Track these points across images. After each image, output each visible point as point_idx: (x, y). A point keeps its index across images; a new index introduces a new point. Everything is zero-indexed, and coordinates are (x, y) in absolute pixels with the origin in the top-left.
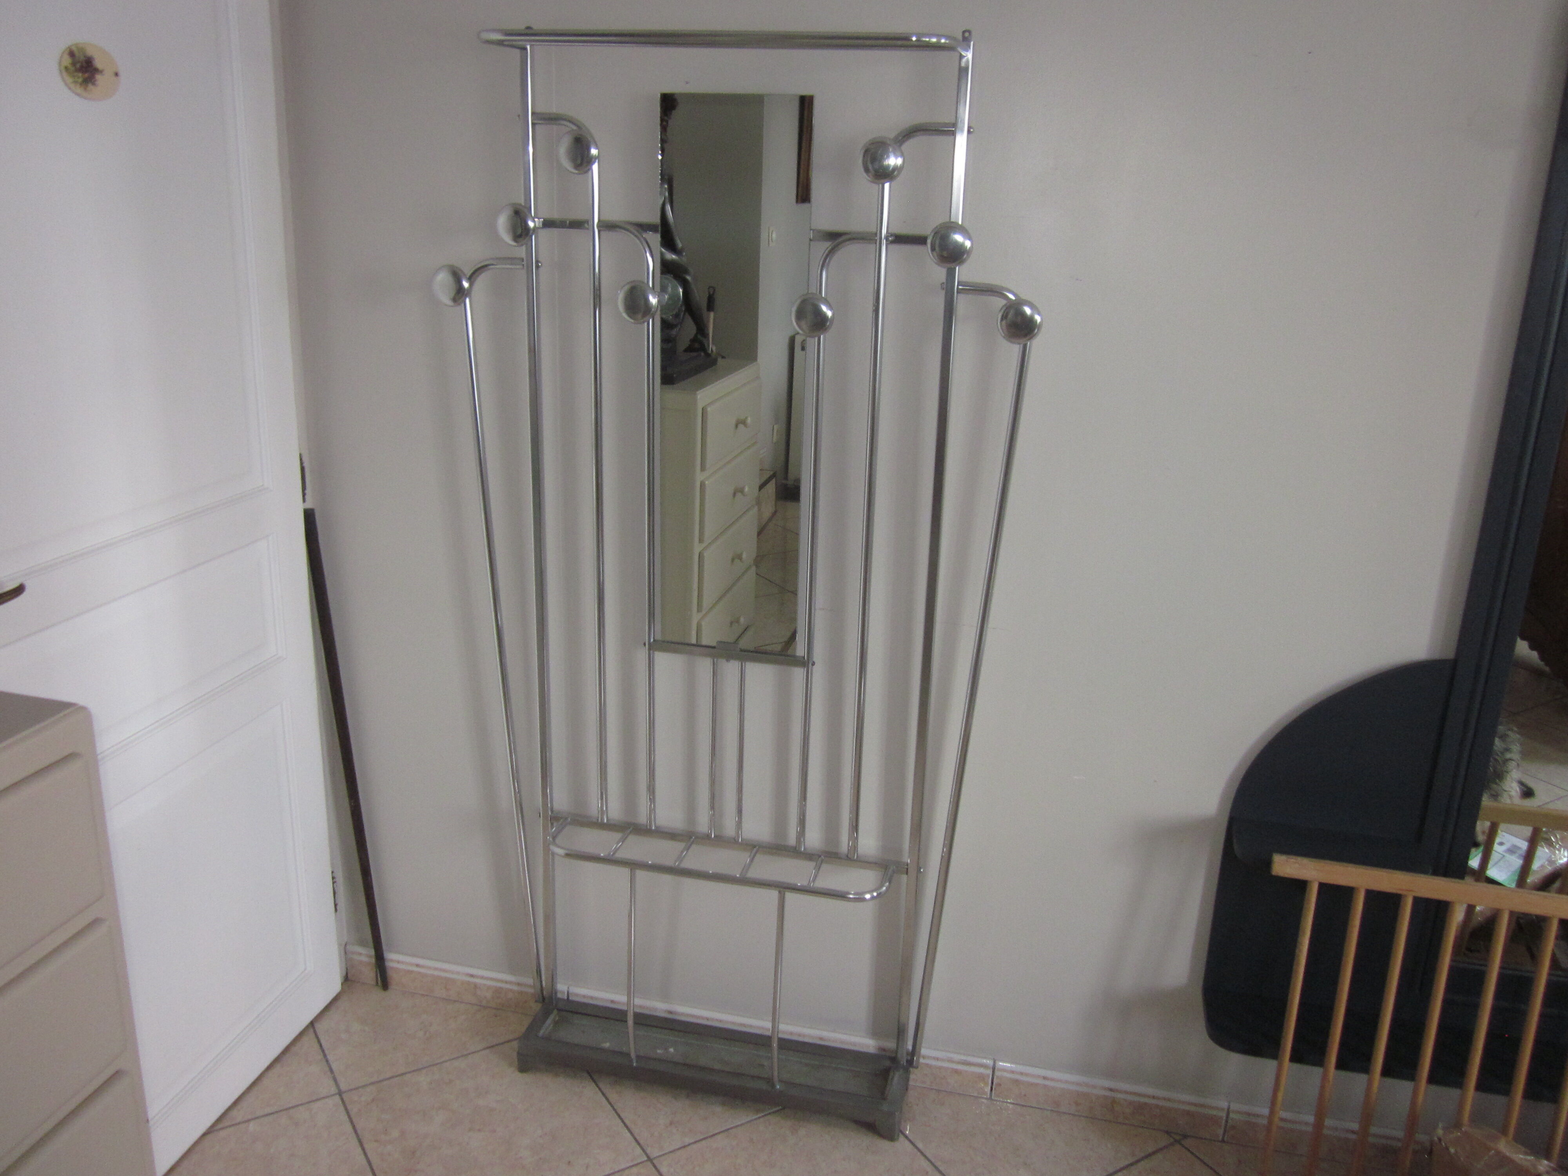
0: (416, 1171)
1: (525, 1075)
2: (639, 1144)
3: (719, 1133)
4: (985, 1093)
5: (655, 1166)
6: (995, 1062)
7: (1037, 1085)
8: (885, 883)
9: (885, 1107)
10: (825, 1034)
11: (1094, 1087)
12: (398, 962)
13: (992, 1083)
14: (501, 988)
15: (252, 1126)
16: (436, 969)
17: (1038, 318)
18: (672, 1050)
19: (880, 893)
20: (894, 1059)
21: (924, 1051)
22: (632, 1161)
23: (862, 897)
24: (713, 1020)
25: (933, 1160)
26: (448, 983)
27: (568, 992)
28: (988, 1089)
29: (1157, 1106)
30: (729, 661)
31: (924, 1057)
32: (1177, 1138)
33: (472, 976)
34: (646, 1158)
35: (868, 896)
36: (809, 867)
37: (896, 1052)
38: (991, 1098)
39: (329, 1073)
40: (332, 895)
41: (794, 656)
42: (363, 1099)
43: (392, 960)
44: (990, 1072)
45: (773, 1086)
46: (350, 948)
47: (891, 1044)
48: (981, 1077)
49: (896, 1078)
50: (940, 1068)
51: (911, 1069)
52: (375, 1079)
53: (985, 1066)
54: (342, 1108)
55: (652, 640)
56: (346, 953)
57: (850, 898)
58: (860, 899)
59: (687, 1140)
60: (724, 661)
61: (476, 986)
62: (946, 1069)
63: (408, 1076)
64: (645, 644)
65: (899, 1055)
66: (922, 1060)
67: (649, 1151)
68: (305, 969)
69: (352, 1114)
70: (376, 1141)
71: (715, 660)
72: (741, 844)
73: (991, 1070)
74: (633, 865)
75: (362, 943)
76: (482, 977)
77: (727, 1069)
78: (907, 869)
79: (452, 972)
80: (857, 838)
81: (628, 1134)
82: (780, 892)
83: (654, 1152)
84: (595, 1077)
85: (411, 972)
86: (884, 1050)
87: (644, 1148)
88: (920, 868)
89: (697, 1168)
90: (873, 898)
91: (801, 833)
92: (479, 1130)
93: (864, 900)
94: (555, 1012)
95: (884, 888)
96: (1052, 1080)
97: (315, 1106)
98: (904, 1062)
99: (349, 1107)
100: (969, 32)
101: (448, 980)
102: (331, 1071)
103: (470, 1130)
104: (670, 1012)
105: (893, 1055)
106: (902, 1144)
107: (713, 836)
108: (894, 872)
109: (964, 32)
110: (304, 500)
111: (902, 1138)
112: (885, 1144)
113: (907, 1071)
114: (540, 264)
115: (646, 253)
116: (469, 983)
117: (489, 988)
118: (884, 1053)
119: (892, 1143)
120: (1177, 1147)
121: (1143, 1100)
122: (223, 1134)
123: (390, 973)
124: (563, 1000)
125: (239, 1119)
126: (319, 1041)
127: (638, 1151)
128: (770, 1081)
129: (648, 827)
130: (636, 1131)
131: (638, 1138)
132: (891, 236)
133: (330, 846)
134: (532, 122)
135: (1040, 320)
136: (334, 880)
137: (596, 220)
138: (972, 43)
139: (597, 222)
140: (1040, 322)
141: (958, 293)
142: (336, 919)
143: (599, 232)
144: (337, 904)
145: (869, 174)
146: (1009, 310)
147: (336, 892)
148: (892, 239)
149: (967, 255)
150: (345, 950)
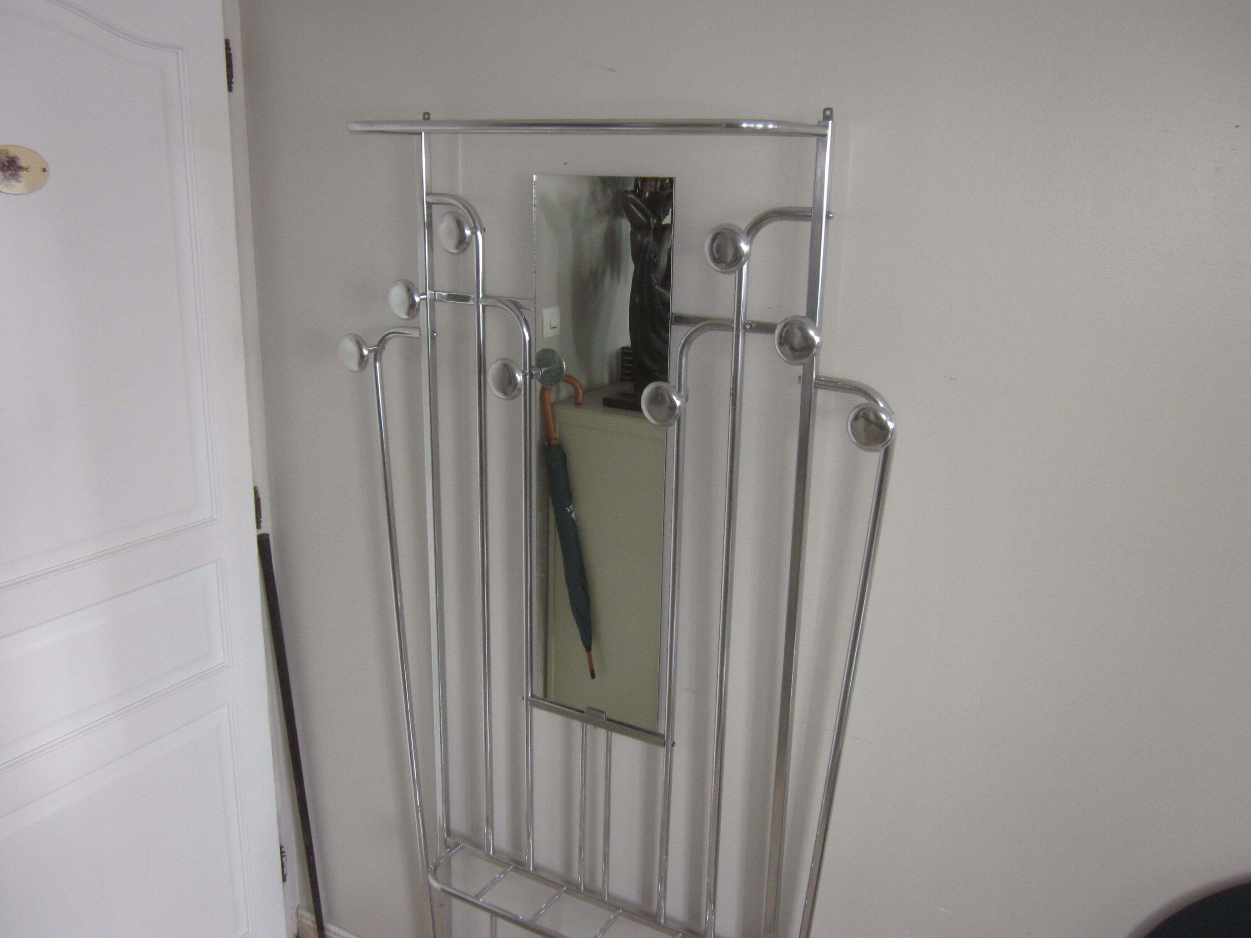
17: (891, 425)
30: (597, 728)
40: (280, 867)
41: (656, 734)
43: (330, 931)
46: (301, 911)
55: (529, 694)
60: (592, 727)
64: (523, 699)
68: (248, 932)
71: (584, 724)
72: (607, 903)
74: (493, 913)
100: (831, 109)
107: (583, 888)
109: (825, 110)
110: (259, 526)
114: (435, 335)
115: (523, 329)
129: (527, 868)
132: (750, 324)
133: (279, 824)
134: (427, 202)
135: (892, 427)
136: (283, 854)
137: (481, 296)
138: (830, 122)
139: (482, 298)
140: (893, 429)
141: (815, 387)
142: (284, 887)
143: (484, 307)
144: (286, 875)
145: (716, 264)
146: (861, 414)
147: (285, 865)
148: (751, 327)
149: (816, 350)
150: (297, 912)
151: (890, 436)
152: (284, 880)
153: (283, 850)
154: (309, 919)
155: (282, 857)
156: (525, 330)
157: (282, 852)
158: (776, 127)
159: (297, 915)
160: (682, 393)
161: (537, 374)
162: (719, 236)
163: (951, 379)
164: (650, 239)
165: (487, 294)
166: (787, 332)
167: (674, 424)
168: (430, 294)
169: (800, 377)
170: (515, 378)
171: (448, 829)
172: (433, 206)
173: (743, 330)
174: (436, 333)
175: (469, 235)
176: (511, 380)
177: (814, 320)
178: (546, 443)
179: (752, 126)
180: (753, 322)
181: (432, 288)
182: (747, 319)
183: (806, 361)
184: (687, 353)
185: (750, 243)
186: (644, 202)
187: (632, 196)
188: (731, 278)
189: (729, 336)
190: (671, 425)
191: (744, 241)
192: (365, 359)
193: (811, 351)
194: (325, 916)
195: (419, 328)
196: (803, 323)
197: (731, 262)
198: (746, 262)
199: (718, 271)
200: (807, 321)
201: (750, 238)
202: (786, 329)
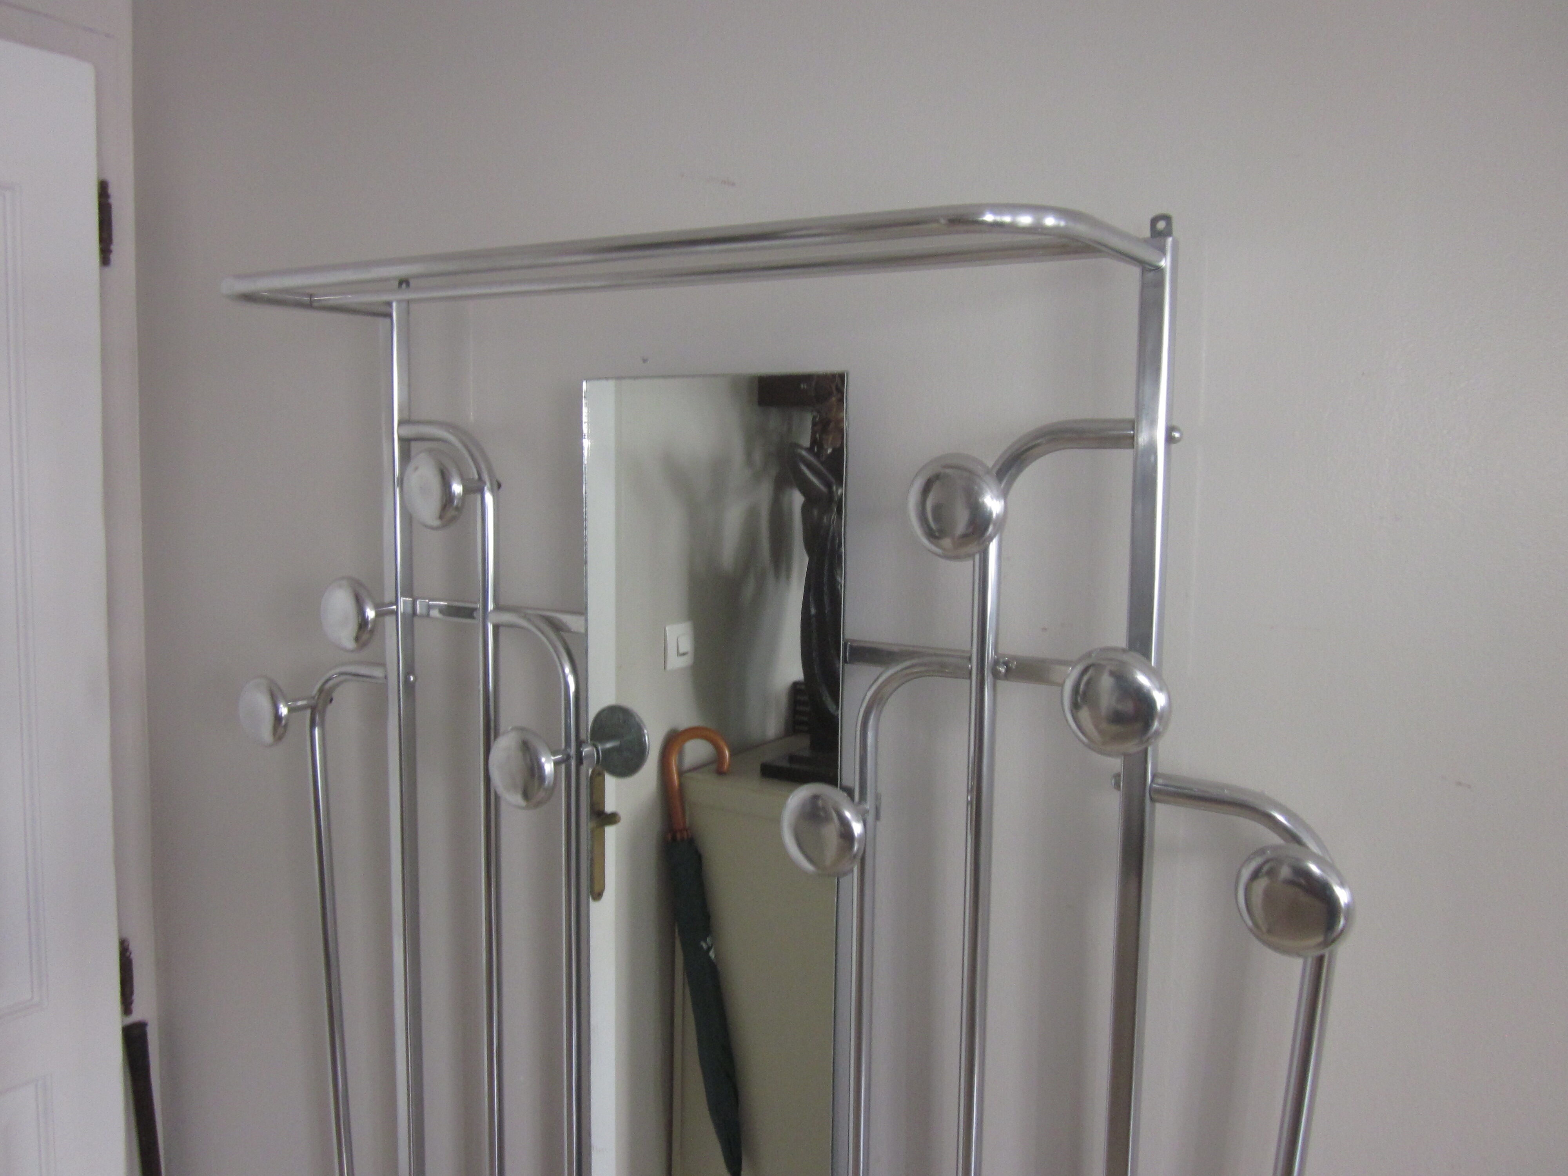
17: (1342, 895)
109: (1154, 221)
110: (127, 1010)
114: (412, 678)
115: (563, 667)
132: (1006, 664)
134: (400, 439)
135: (1346, 901)
137: (491, 606)
138: (1170, 240)
139: (491, 611)
140: (1348, 906)
141: (1152, 799)
143: (496, 628)
145: (932, 539)
146: (1266, 868)
148: (1008, 670)
149: (1160, 723)
151: (1342, 922)
156: (567, 670)
158: (1062, 224)
160: (869, 805)
161: (590, 756)
162: (938, 483)
163: (1459, 784)
164: (833, 517)
165: (502, 603)
166: (1088, 683)
167: (852, 871)
168: (405, 602)
169: (1117, 776)
170: (541, 768)
172: (413, 444)
173: (991, 676)
174: (414, 675)
175: (459, 494)
176: (534, 770)
177: (1147, 655)
178: (669, 837)
179: (1007, 219)
180: (1014, 658)
181: (409, 591)
182: (1000, 651)
183: (1132, 747)
184: (878, 721)
185: (1004, 494)
186: (822, 463)
187: (804, 453)
188: (965, 569)
189: (964, 688)
190: (845, 874)
191: (992, 491)
192: (284, 722)
193: (1147, 725)
195: (382, 665)
196: (1122, 663)
197: (964, 536)
198: (994, 536)
199: (939, 556)
200: (1131, 658)
201: (1003, 485)
202: (1085, 678)
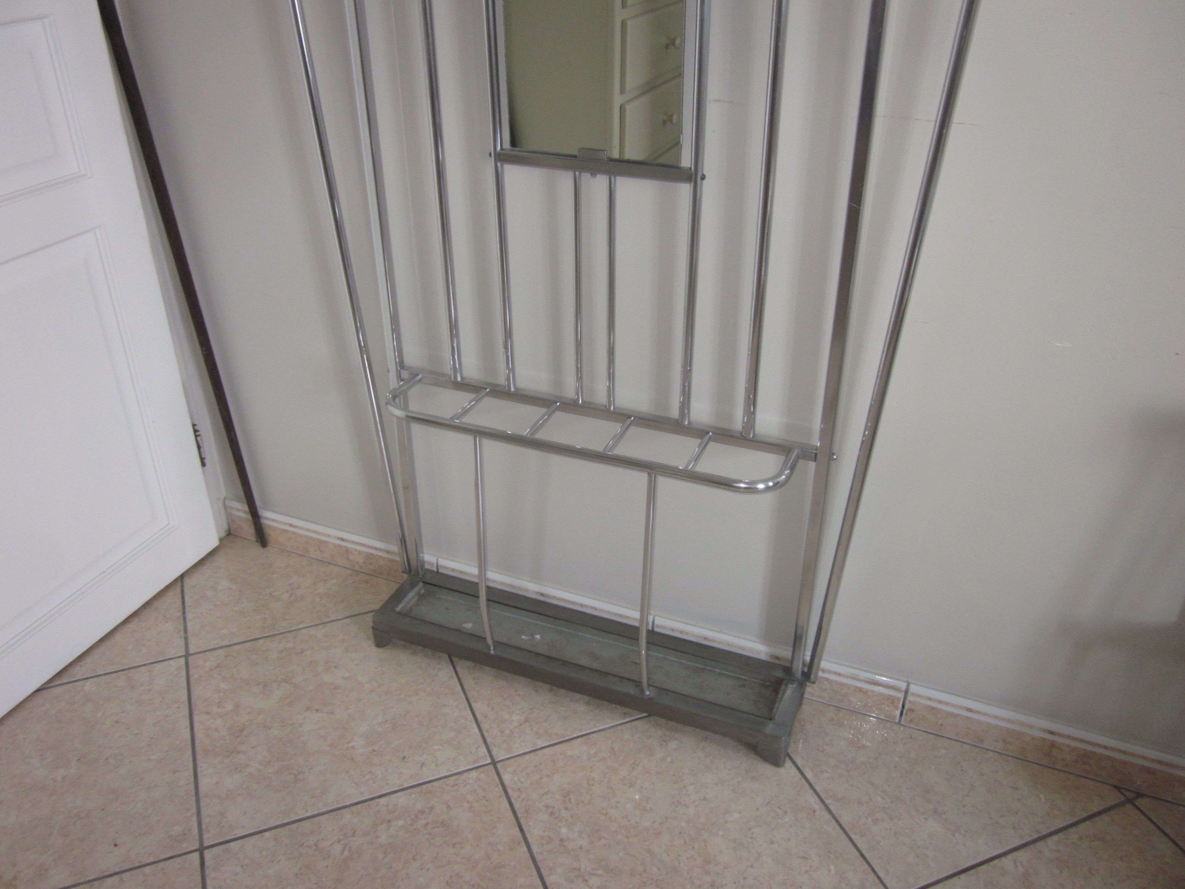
0: (238, 752)
1: (381, 650)
2: (485, 742)
3: (578, 737)
4: (894, 718)
5: (498, 773)
6: (908, 686)
7: (956, 716)
8: (785, 470)
9: (770, 728)
10: (710, 634)
11: (1030, 727)
12: (273, 520)
13: (903, 707)
14: (372, 554)
15: (88, 686)
16: (308, 530)
18: (538, 637)
19: (778, 483)
20: (788, 670)
21: (824, 664)
22: (474, 762)
23: (753, 486)
24: (586, 606)
25: (823, 796)
26: (321, 545)
27: (437, 564)
28: (898, 713)
29: (1109, 758)
30: (595, 176)
31: (823, 671)
32: (1130, 795)
33: (342, 539)
34: (489, 761)
35: (761, 486)
36: (692, 444)
37: (792, 661)
38: (899, 723)
39: (182, 632)
40: (196, 448)
41: (678, 168)
42: (208, 664)
43: (266, 518)
44: (901, 696)
45: (642, 691)
46: (228, 503)
47: (786, 653)
48: (892, 700)
49: (789, 691)
50: (842, 684)
51: (808, 684)
52: (226, 642)
53: (897, 689)
54: (184, 673)
55: (499, 148)
56: (225, 508)
57: (740, 488)
58: (751, 490)
59: (541, 743)
60: (588, 175)
61: (347, 550)
62: (849, 686)
63: (261, 642)
64: (490, 155)
65: (795, 667)
66: (820, 674)
67: (494, 752)
68: (169, 524)
69: (192, 679)
70: (208, 713)
71: (577, 173)
72: (614, 413)
73: (903, 694)
74: (478, 433)
75: (238, 499)
76: (353, 542)
77: (595, 665)
78: (816, 454)
79: (324, 535)
80: (754, 413)
81: (476, 730)
82: (650, 475)
83: (500, 754)
84: (455, 659)
85: (286, 531)
86: (777, 658)
87: (491, 748)
88: (833, 454)
89: (545, 779)
90: (768, 489)
91: (685, 405)
92: (317, 710)
93: (755, 491)
94: (421, 585)
95: (784, 477)
96: (978, 712)
97: (158, 667)
98: (799, 674)
99: (191, 672)
101: (321, 542)
102: (186, 631)
103: (308, 709)
104: (542, 595)
105: (788, 665)
106: (788, 770)
107: (580, 402)
108: (798, 457)
111: (788, 763)
112: (767, 769)
113: (802, 686)
116: (340, 546)
117: (360, 553)
118: (777, 662)
119: (776, 769)
120: (1129, 806)
121: (1090, 748)
122: (58, 690)
123: (267, 531)
124: (432, 572)
125: (79, 676)
126: (183, 598)
127: (484, 749)
128: (638, 684)
129: (507, 389)
130: (485, 726)
131: (486, 734)
133: (187, 396)
136: (198, 433)
142: (204, 474)
144: (204, 458)
147: (201, 446)
150: (224, 504)
152: (203, 464)
153: (196, 428)
154: (240, 509)
155: (196, 436)
157: (195, 431)
159: (225, 507)
171: (401, 364)
194: (258, 503)
